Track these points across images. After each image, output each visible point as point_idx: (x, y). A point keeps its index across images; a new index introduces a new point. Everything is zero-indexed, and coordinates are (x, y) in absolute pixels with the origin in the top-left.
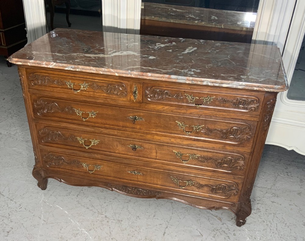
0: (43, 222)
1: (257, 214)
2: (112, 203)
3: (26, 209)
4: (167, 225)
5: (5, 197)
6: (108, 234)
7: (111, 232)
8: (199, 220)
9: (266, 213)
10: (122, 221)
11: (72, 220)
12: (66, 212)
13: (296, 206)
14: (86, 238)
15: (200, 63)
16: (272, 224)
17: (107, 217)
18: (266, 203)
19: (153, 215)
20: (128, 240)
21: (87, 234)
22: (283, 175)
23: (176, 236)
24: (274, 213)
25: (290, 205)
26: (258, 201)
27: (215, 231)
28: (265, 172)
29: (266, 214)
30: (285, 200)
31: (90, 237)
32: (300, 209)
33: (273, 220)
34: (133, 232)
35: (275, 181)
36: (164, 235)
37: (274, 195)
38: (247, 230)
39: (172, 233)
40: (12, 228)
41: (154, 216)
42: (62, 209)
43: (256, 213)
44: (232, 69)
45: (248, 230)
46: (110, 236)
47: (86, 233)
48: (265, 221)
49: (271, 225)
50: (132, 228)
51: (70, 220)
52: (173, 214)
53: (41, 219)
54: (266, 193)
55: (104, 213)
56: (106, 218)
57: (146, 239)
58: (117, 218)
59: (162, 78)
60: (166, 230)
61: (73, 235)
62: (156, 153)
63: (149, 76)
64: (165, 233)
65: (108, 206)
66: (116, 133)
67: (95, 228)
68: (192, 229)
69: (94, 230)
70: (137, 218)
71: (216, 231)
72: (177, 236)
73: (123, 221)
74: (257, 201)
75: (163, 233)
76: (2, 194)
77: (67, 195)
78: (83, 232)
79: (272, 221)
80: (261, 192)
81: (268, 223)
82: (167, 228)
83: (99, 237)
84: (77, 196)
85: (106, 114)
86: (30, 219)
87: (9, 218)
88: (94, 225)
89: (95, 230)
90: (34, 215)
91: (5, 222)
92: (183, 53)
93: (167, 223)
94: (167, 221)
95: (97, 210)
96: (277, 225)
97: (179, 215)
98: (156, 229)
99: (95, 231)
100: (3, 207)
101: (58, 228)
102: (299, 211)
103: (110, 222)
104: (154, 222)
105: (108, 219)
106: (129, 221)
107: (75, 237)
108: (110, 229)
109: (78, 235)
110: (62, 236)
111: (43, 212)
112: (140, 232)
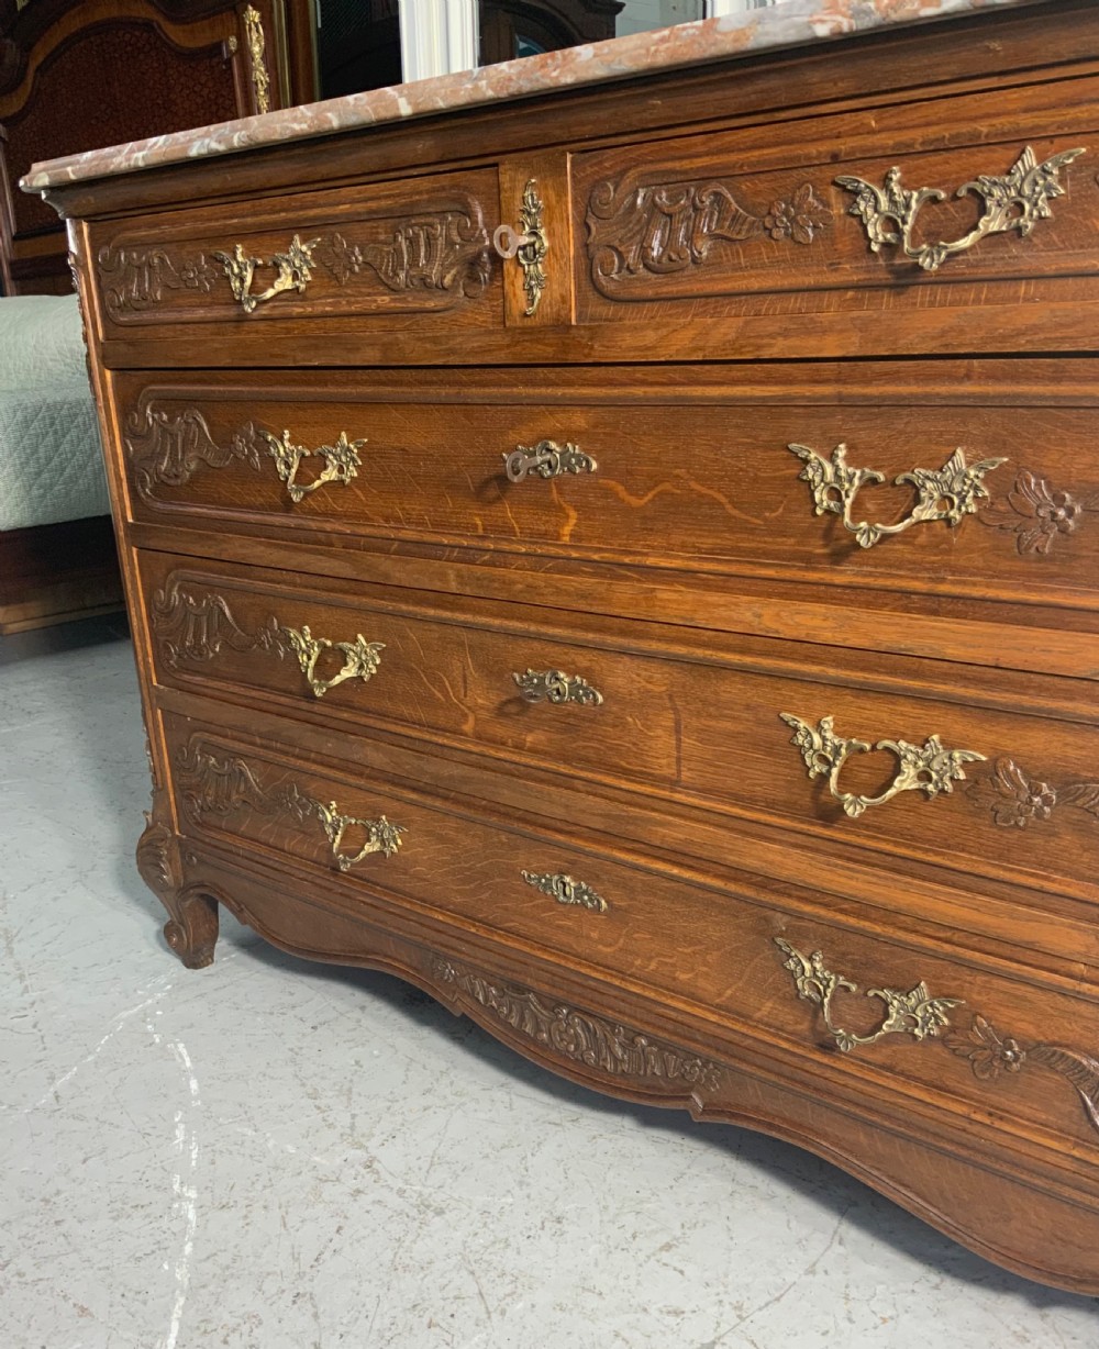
0: (45, 1101)
2: (463, 1104)
4: (724, 1328)
6: (296, 1260)
7: (326, 1255)
10: (440, 1212)
11: (180, 1133)
12: (194, 1086)
14: (166, 1244)
17: (376, 1165)
19: (664, 1238)
20: (388, 1335)
21: (188, 1222)
31: (188, 1248)
34: (456, 1298)
41: (667, 1247)
42: (188, 1064)
46: (301, 1275)
47: (192, 1215)
50: (472, 1273)
51: (175, 1127)
53: (52, 1083)
55: (373, 1143)
56: (364, 1171)
58: (426, 1192)
61: (118, 1205)
62: (678, 731)
65: (431, 1111)
66: (454, 587)
67: (257, 1205)
69: (243, 1212)
70: (549, 1225)
73: (448, 1215)
77: (271, 1013)
78: (175, 1206)
83: (237, 1258)
84: (314, 1028)
85: (403, 450)
89: (246, 1217)
90: (39, 1061)
93: (730, 1316)
94: (739, 1307)
95: (354, 1116)
97: (853, 1293)
98: (626, 1333)
99: (242, 1223)
101: (81, 1149)
103: (365, 1200)
104: (639, 1283)
105: (370, 1177)
106: (485, 1224)
107: (115, 1219)
108: (336, 1238)
109: (142, 1212)
110: (58, 1193)
111: (90, 1058)
112: (503, 1313)
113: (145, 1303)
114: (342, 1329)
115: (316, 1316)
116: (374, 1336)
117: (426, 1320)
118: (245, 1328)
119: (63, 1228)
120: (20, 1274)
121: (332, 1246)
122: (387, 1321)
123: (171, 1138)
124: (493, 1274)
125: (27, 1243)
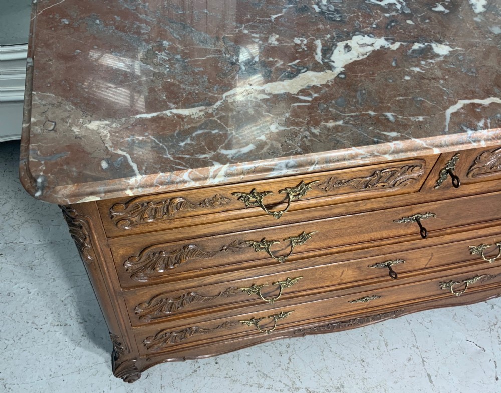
2: (294, 349)
8: (456, 317)
10: (343, 387)
19: (383, 344)
23: (449, 373)
27: (493, 330)
36: (431, 382)
39: (439, 369)
41: (386, 345)
52: (409, 324)
60: (426, 367)
64: (429, 376)
65: (291, 359)
68: (459, 343)
70: (363, 364)
71: (493, 328)
72: (451, 372)
73: (345, 385)
77: (195, 371)
82: (425, 363)
84: (217, 363)
93: (416, 350)
94: (414, 346)
95: (280, 381)
97: (420, 320)
98: (412, 375)
104: (396, 360)
106: (354, 379)
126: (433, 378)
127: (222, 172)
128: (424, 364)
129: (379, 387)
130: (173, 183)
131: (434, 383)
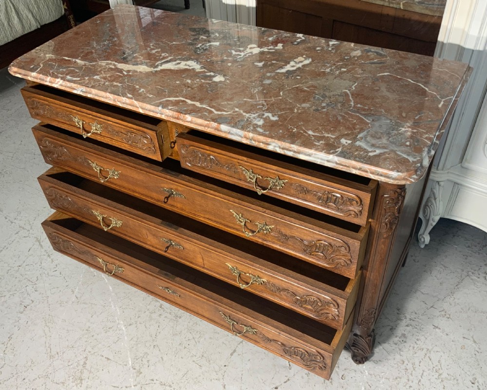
0: (74, 299)
1: (396, 346)
3: (61, 274)
5: (43, 250)
6: (151, 336)
7: (158, 334)
9: (416, 346)
12: (111, 288)
13: (475, 342)
14: (120, 338)
15: (291, 98)
16: (416, 369)
17: (162, 306)
18: (422, 326)
20: (176, 352)
21: (123, 331)
22: (477, 277)
23: (249, 360)
24: (428, 350)
25: (464, 338)
26: (410, 319)
28: (445, 267)
29: (414, 347)
30: (461, 326)
31: (126, 338)
32: (478, 350)
33: (420, 362)
34: (189, 340)
35: (457, 286)
36: (232, 354)
37: (443, 313)
38: (367, 374)
39: (246, 353)
40: (33, 301)
42: (107, 281)
43: (396, 344)
44: (340, 118)
45: (369, 374)
46: (153, 340)
47: (123, 328)
48: (406, 362)
49: (414, 372)
50: (191, 333)
51: (110, 303)
53: (73, 293)
54: (432, 307)
56: (160, 309)
57: (203, 356)
58: (176, 312)
59: (206, 128)
60: (239, 346)
61: (105, 329)
63: (187, 121)
64: (235, 351)
67: (138, 323)
69: (135, 325)
72: (251, 360)
73: (182, 318)
74: (408, 319)
75: (232, 351)
76: (42, 243)
78: (119, 326)
79: (417, 363)
80: (422, 303)
81: (410, 366)
82: (241, 344)
83: (138, 338)
86: (60, 291)
87: (35, 284)
88: (138, 317)
90: (67, 286)
91: (28, 290)
92: (278, 71)
96: (422, 374)
98: (224, 342)
99: (136, 328)
100: (34, 265)
101: (89, 313)
102: (476, 353)
103: (163, 317)
105: (162, 310)
106: (191, 319)
107: (106, 332)
108: (158, 329)
109: (111, 330)
110: (89, 327)
111: (80, 283)
112: (199, 342)
113: (121, 354)
114: (166, 353)
115: (160, 350)
116: (173, 353)
117: (183, 347)
118: (145, 356)
119: (94, 337)
120: (90, 352)
121: (159, 331)
122: (175, 349)
123: (111, 306)
124: (195, 332)
125: (88, 343)
126: (235, 354)
127: (60, 83)
128: (239, 344)
129: (199, 333)
130: (43, 80)
131: (232, 356)
